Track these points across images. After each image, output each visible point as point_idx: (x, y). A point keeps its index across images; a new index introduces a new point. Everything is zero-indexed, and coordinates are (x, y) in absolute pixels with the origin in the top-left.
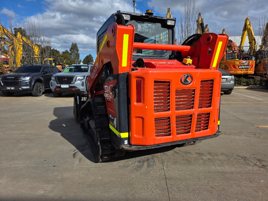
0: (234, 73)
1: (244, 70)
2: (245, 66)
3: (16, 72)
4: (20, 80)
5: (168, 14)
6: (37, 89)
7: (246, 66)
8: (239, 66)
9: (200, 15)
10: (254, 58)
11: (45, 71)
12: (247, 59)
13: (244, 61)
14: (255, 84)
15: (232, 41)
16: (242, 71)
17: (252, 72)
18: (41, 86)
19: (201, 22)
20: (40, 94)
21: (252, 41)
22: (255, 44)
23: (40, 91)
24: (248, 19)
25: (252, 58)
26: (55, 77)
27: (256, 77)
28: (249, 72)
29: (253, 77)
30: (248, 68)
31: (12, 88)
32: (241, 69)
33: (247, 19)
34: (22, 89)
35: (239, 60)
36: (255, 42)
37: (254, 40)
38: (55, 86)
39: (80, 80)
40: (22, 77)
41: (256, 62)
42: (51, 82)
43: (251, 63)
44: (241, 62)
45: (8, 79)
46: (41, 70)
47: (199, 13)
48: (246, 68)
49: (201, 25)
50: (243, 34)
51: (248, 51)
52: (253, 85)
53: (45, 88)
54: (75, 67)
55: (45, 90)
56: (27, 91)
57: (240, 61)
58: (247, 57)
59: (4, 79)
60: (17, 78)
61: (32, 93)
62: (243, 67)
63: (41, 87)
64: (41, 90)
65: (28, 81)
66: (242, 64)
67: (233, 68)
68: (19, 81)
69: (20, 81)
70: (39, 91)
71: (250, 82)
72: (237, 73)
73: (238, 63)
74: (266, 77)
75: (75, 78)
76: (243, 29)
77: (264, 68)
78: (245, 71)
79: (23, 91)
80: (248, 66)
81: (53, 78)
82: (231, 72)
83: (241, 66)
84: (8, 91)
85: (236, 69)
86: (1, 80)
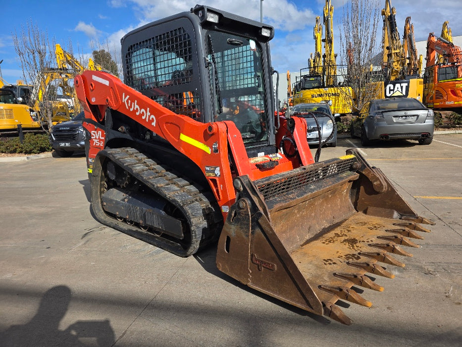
0: (454, 104)
3: (76, 119)
15: (453, 45)
19: (389, 14)
31: (68, 145)
40: (80, 127)
45: (61, 131)
49: (389, 20)
59: (56, 131)
60: (73, 128)
67: (452, 95)
69: (77, 134)
72: (459, 104)
79: (82, 148)
82: (447, 103)
84: (63, 148)
85: (458, 97)
86: (53, 133)
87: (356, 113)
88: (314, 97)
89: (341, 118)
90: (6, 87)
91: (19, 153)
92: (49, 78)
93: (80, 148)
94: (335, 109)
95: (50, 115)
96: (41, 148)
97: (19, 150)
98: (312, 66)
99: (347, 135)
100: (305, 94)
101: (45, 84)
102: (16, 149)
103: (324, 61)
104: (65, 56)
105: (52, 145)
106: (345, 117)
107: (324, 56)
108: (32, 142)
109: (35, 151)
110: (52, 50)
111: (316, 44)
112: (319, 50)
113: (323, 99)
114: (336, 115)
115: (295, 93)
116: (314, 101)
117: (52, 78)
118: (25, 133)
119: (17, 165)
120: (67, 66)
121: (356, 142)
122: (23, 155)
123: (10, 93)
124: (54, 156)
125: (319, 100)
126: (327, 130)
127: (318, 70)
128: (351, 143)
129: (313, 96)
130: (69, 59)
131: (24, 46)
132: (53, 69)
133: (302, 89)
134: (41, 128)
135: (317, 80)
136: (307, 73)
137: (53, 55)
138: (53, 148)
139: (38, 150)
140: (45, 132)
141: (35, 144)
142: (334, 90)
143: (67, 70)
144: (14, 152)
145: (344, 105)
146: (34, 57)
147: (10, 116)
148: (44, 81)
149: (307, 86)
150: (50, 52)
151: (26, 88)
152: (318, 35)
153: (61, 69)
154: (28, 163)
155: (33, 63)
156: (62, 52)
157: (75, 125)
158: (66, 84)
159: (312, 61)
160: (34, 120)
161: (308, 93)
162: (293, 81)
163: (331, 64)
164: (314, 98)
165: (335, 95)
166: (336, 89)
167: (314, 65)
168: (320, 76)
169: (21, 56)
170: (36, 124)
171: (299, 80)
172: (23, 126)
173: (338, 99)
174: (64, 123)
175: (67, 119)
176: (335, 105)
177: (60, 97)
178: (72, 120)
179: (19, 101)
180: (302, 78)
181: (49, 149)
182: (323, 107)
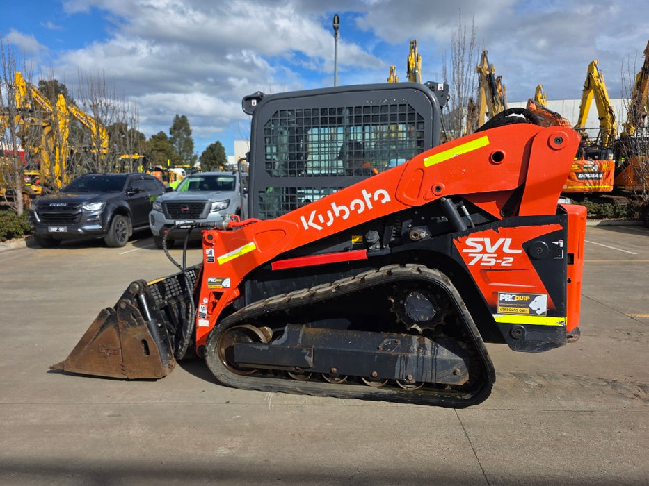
0: (568, 189)
1: (589, 183)
2: (592, 173)
3: (67, 190)
4: (80, 211)
5: (410, 55)
6: (117, 230)
7: (595, 173)
8: (578, 174)
9: (484, 55)
10: (611, 156)
11: (134, 187)
12: (596, 157)
13: (590, 163)
14: (617, 215)
15: (559, 117)
16: (585, 185)
17: (608, 187)
18: (126, 223)
19: (488, 73)
20: (124, 242)
21: (605, 113)
22: (612, 122)
23: (123, 236)
24: (595, 65)
25: (607, 155)
26: (162, 204)
27: (618, 199)
28: (602, 187)
29: (611, 199)
30: (599, 178)
31: (62, 229)
32: (583, 181)
33: (592, 65)
34: (83, 230)
35: (579, 159)
36: (613, 118)
37: (611, 111)
38: (162, 225)
39: (220, 210)
40: (84, 204)
41: (616, 164)
42: (152, 215)
43: (605, 166)
44: (582, 165)
45: (52, 208)
46: (126, 187)
47: (484, 52)
48: (595, 178)
49: (487, 79)
50: (585, 99)
51: (598, 138)
52: (611, 217)
53: (133, 227)
54: (203, 179)
55: (133, 231)
56: (96, 234)
57: (580, 162)
58: (597, 154)
59: (44, 208)
60: (73, 205)
61: (106, 240)
62: (588, 176)
63: (126, 226)
64: (124, 232)
65: (97, 213)
66: (585, 168)
68: (77, 212)
69: (79, 213)
70: (120, 234)
71: (604, 209)
72: (574, 189)
73: (577, 165)
74: (641, 199)
75: (207, 206)
76: (583, 88)
77: (636, 178)
78: (592, 184)
79: (86, 235)
80: (599, 173)
81: (155, 206)
83: (584, 173)
84: (52, 235)
85: (572, 180)
86: (36, 211)
93: (81, 235)
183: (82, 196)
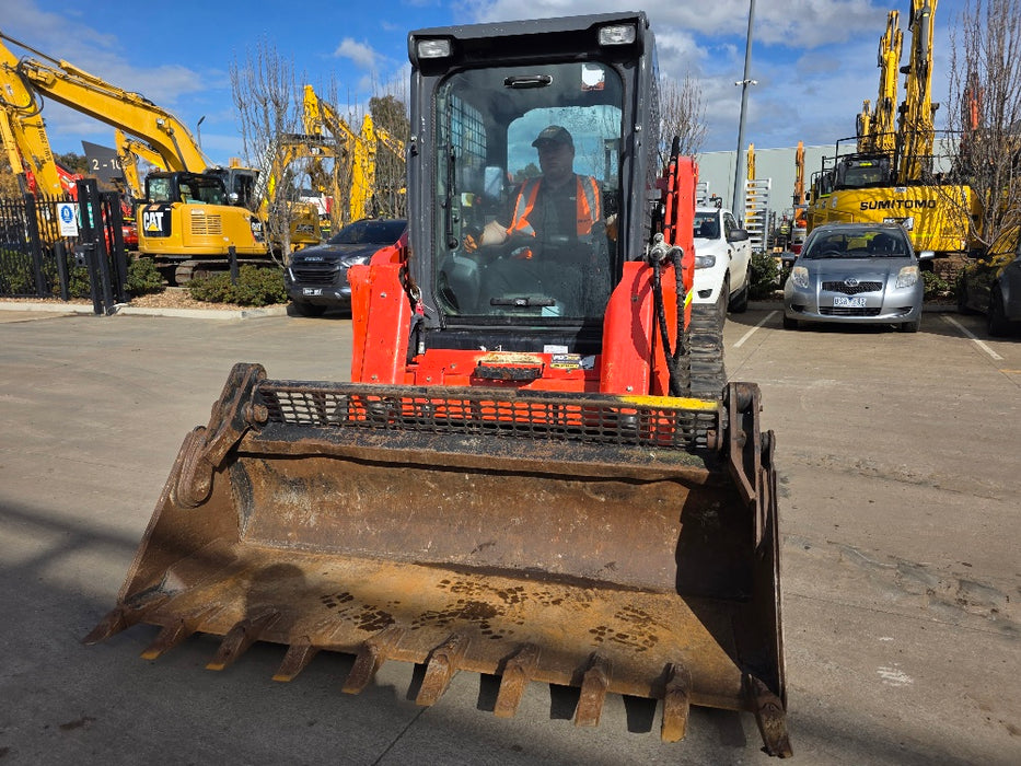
3: (336, 241)
31: (317, 292)
34: (341, 294)
40: (343, 258)
45: (307, 263)
59: (298, 264)
60: (330, 260)
68: (334, 270)
69: (336, 271)
79: (346, 301)
84: (308, 299)
86: (291, 266)
87: (976, 250)
88: (866, 209)
89: (934, 261)
90: (210, 171)
91: (228, 303)
92: (290, 156)
93: (339, 301)
94: (919, 239)
95: (286, 231)
96: (268, 295)
97: (228, 296)
98: (866, 133)
99: (946, 307)
100: (844, 201)
101: (281, 166)
102: (223, 294)
103: (902, 121)
104: (321, 110)
105: (288, 291)
106: (945, 260)
107: (903, 109)
108: (253, 283)
109: (257, 300)
110: (298, 98)
111: (883, 79)
112: (889, 94)
113: (889, 212)
114: (923, 255)
115: (816, 196)
116: (867, 217)
117: (294, 154)
118: (240, 264)
119: (225, 327)
120: (324, 131)
121: (973, 323)
122: (235, 307)
123: (216, 183)
124: (292, 313)
125: (880, 215)
126: (897, 291)
127: (881, 143)
128: (959, 326)
129: (863, 207)
130: (328, 115)
131: (248, 91)
132: (298, 137)
133: (837, 188)
134: (268, 256)
135: (878, 166)
136: (852, 148)
137: (300, 108)
138: (289, 298)
139: (262, 299)
140: (275, 265)
141: (256, 287)
142: (923, 192)
143: (323, 138)
144: (218, 300)
145: (946, 232)
146: (266, 112)
147: (215, 230)
148: (281, 162)
149: (850, 180)
150: (296, 103)
151: (248, 174)
152: (891, 56)
153: (312, 138)
154: (243, 324)
155: (262, 124)
156: (316, 101)
157: (334, 254)
158: (319, 167)
159: (868, 118)
160: (257, 238)
161: (852, 199)
162: (813, 169)
163: (919, 129)
164: (868, 212)
165: (923, 204)
166: (927, 190)
167: (871, 129)
168: (887, 157)
169: (243, 109)
170: (260, 248)
171: (830, 165)
172: (237, 251)
173: (931, 217)
174: (313, 249)
175: (314, 239)
176: (920, 231)
177: (307, 193)
178: (328, 243)
179: (231, 200)
180: (839, 160)
181: (280, 297)
182: (887, 232)
183: (342, 248)
